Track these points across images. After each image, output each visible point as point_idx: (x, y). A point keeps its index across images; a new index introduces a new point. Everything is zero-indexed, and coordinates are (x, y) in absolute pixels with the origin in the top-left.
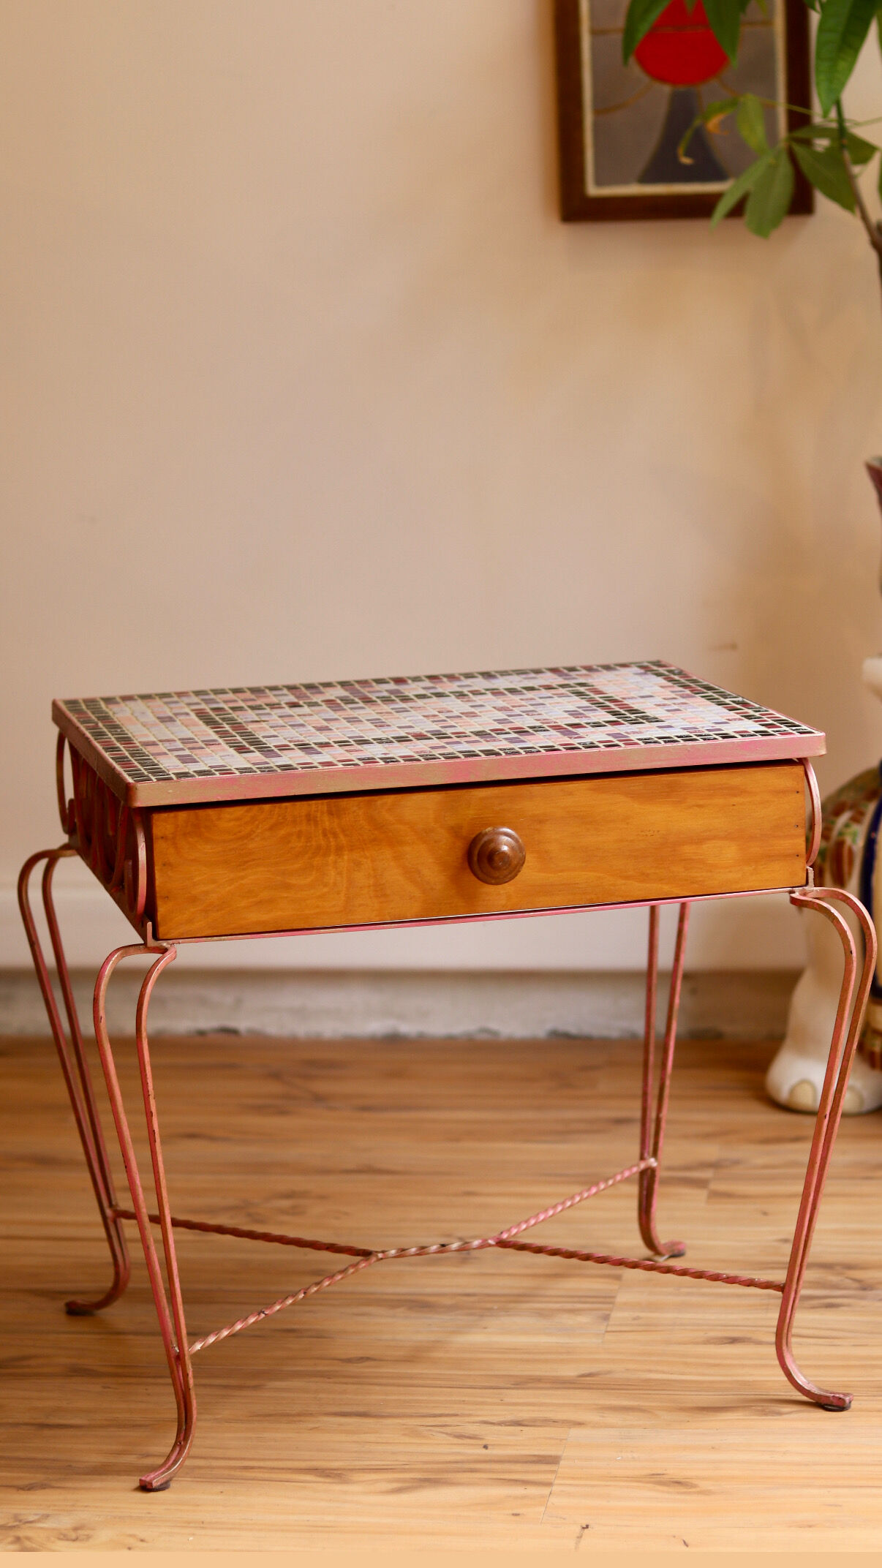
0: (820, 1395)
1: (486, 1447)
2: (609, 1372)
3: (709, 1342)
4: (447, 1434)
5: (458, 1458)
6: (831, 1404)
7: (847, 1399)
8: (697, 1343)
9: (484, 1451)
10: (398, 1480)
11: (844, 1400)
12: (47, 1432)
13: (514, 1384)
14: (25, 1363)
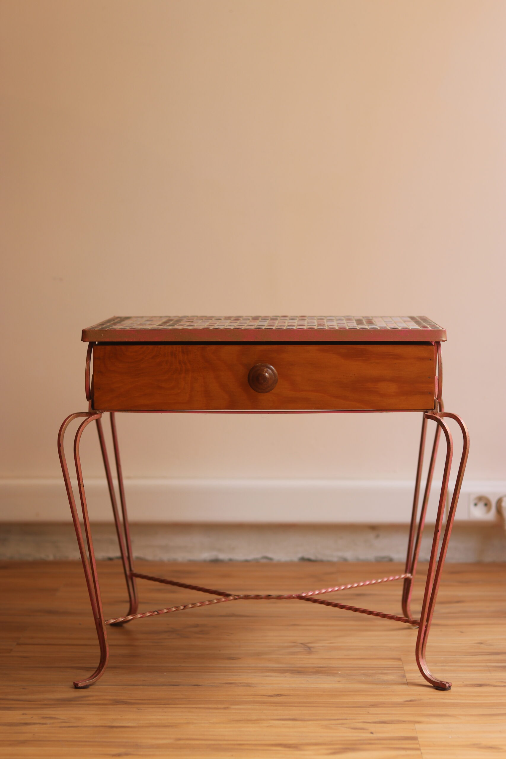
0: (435, 682)
1: (372, 733)
2: (421, 700)
3: (466, 686)
4: (346, 727)
5: (359, 738)
6: (440, 687)
7: (447, 685)
8: (460, 687)
9: (371, 735)
10: (331, 749)
11: (445, 685)
12: (115, 729)
13: (370, 705)
14: (87, 699)
